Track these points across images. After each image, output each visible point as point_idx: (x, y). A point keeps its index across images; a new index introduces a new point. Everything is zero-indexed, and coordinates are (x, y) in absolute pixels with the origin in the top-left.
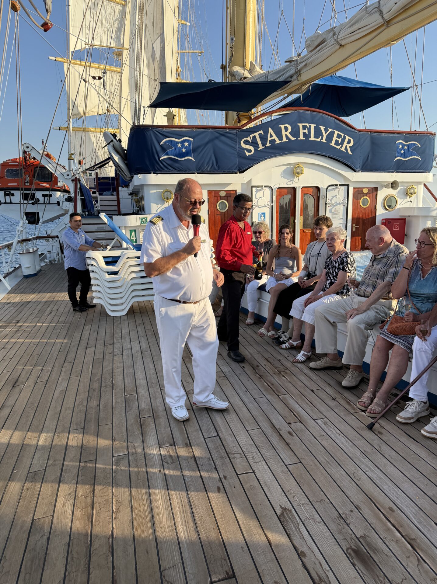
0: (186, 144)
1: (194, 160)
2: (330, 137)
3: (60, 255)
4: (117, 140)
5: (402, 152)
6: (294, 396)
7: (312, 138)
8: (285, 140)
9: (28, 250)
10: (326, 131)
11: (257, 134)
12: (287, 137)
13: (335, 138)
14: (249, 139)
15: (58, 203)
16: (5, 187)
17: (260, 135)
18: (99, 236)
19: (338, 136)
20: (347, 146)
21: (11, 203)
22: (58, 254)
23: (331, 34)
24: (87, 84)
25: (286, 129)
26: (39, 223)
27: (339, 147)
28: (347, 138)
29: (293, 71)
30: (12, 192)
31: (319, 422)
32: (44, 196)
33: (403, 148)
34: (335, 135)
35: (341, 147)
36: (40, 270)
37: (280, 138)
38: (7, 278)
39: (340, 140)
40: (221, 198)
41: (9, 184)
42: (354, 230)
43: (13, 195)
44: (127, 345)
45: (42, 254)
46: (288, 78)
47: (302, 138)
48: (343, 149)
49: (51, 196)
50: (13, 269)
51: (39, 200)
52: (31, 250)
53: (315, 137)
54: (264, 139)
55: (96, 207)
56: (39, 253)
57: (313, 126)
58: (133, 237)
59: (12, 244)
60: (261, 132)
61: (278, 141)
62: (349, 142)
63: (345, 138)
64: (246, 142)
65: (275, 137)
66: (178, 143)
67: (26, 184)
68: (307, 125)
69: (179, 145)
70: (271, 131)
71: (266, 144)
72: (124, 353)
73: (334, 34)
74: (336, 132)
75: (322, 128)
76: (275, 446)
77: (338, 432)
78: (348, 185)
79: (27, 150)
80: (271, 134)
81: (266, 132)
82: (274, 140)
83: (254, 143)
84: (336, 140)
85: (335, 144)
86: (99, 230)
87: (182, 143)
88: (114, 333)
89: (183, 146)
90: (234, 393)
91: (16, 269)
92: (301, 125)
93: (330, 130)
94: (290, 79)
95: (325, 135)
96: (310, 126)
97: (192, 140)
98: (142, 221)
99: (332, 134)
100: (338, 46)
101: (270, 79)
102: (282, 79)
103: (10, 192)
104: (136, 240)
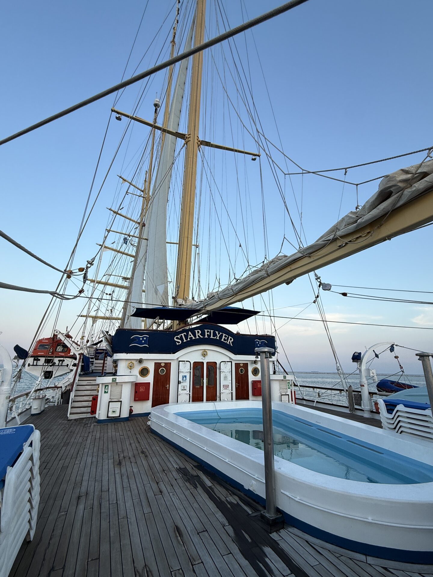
0: (145, 338)
1: (148, 346)
2: (221, 337)
3: (60, 399)
4: (108, 335)
5: (259, 345)
6: (165, 483)
7: (212, 337)
8: (197, 337)
9: (39, 396)
10: (219, 334)
11: (183, 334)
12: (199, 336)
13: (223, 337)
14: (178, 336)
15: (67, 365)
16: (35, 355)
17: (184, 335)
18: (88, 388)
19: (225, 336)
20: (230, 341)
21: (36, 365)
22: (59, 399)
23: (217, 294)
24: (100, 302)
25: (198, 332)
26: (52, 378)
27: (226, 342)
28: (230, 337)
29: (202, 306)
30: (39, 358)
31: (171, 494)
32: (59, 361)
33: (258, 343)
34: (224, 336)
35: (227, 342)
36: (44, 410)
37: (195, 337)
38: (19, 416)
39: (226, 338)
40: (162, 367)
41: (39, 353)
42: (237, 387)
43: (39, 360)
44: (84, 458)
45: (48, 399)
46: (201, 308)
47: (206, 337)
48: (228, 343)
49: (64, 361)
50: (25, 409)
51: (55, 363)
52: (41, 397)
53: (213, 337)
54: (186, 337)
55: (91, 368)
56: (46, 398)
57: (212, 331)
58: (106, 389)
59: (30, 393)
60: (185, 333)
61: (194, 338)
62: (231, 339)
63: (228, 337)
64: (177, 338)
65: (192, 336)
66: (140, 338)
67: (50, 353)
68: (209, 330)
69: (141, 339)
70: (190, 333)
71: (188, 339)
72: (81, 463)
73: (218, 294)
74: (224, 335)
75: (217, 332)
76: (143, 506)
77: (178, 498)
78: (231, 362)
79: (56, 333)
80: (190, 334)
81: (188, 334)
82: (192, 337)
83: (181, 338)
84: (224, 338)
85: (224, 340)
86: (88, 384)
87: (143, 338)
88: (79, 451)
89: (143, 339)
90: (134, 482)
91: (27, 409)
92: (206, 331)
93: (221, 333)
94: (201, 309)
95: (218, 336)
96: (211, 331)
97: (148, 336)
98: (113, 380)
99: (222, 335)
100: (219, 299)
101: (194, 307)
102: (198, 308)
103: (38, 358)
104: (108, 391)
